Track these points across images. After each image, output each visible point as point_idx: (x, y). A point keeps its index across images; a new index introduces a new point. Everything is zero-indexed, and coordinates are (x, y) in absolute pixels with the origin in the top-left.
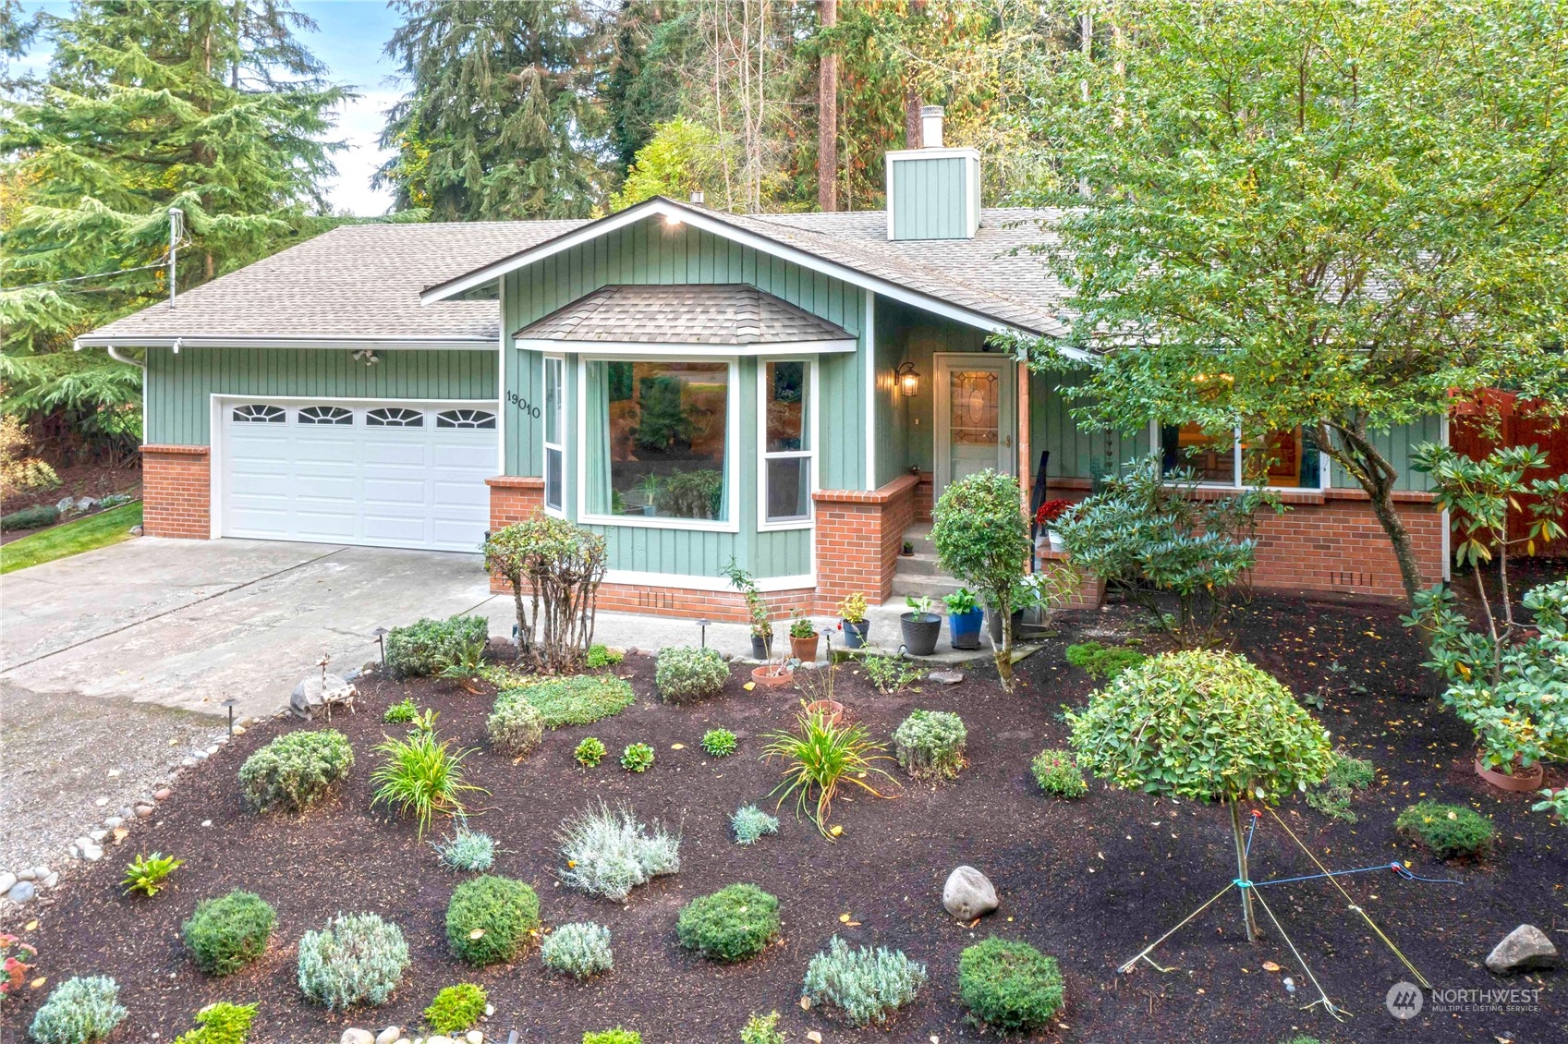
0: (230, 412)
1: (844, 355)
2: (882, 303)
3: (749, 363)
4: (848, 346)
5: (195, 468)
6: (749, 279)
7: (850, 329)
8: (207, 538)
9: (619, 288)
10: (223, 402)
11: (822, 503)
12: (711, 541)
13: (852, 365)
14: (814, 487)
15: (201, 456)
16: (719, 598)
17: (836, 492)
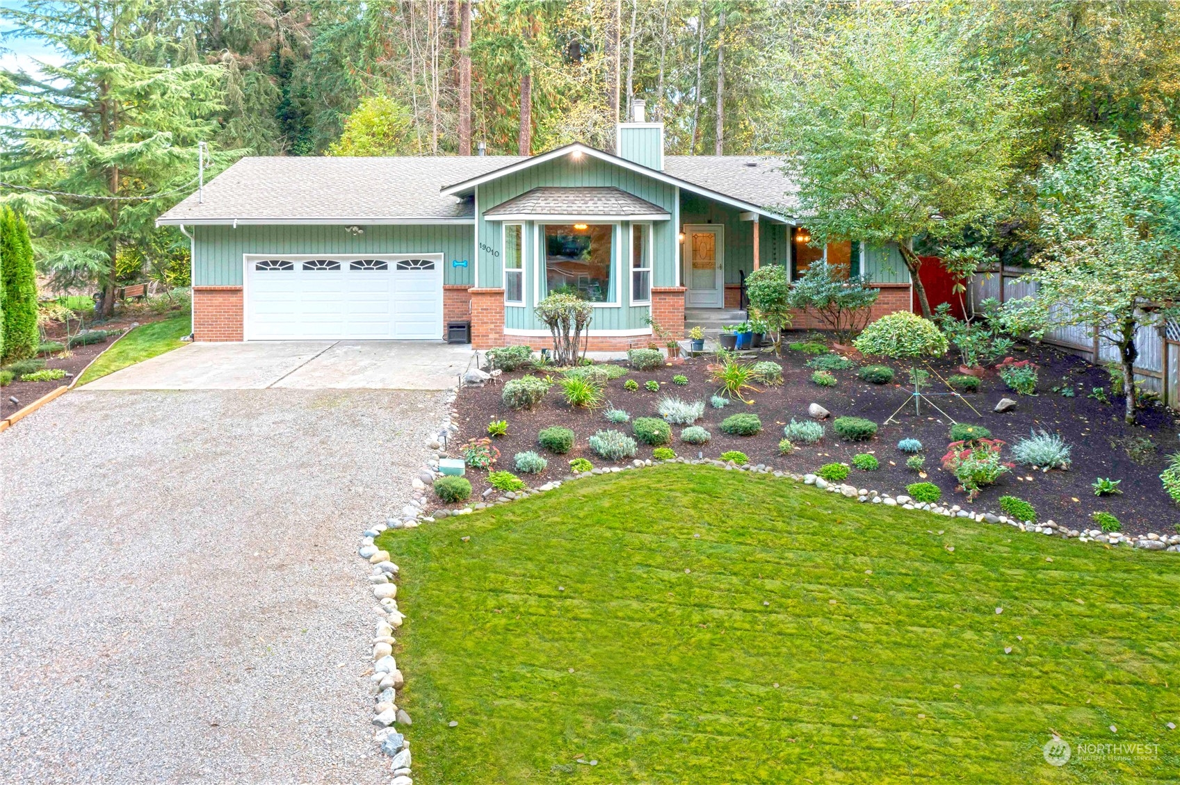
0: (254, 264)
1: (664, 222)
2: (684, 193)
3: (625, 224)
4: (667, 217)
5: (233, 299)
6: (615, 185)
7: (667, 209)
8: (242, 340)
9: (545, 189)
10: (249, 259)
11: (655, 293)
12: (607, 313)
13: (668, 227)
14: (651, 286)
15: (237, 291)
16: (612, 340)
17: (662, 287)
